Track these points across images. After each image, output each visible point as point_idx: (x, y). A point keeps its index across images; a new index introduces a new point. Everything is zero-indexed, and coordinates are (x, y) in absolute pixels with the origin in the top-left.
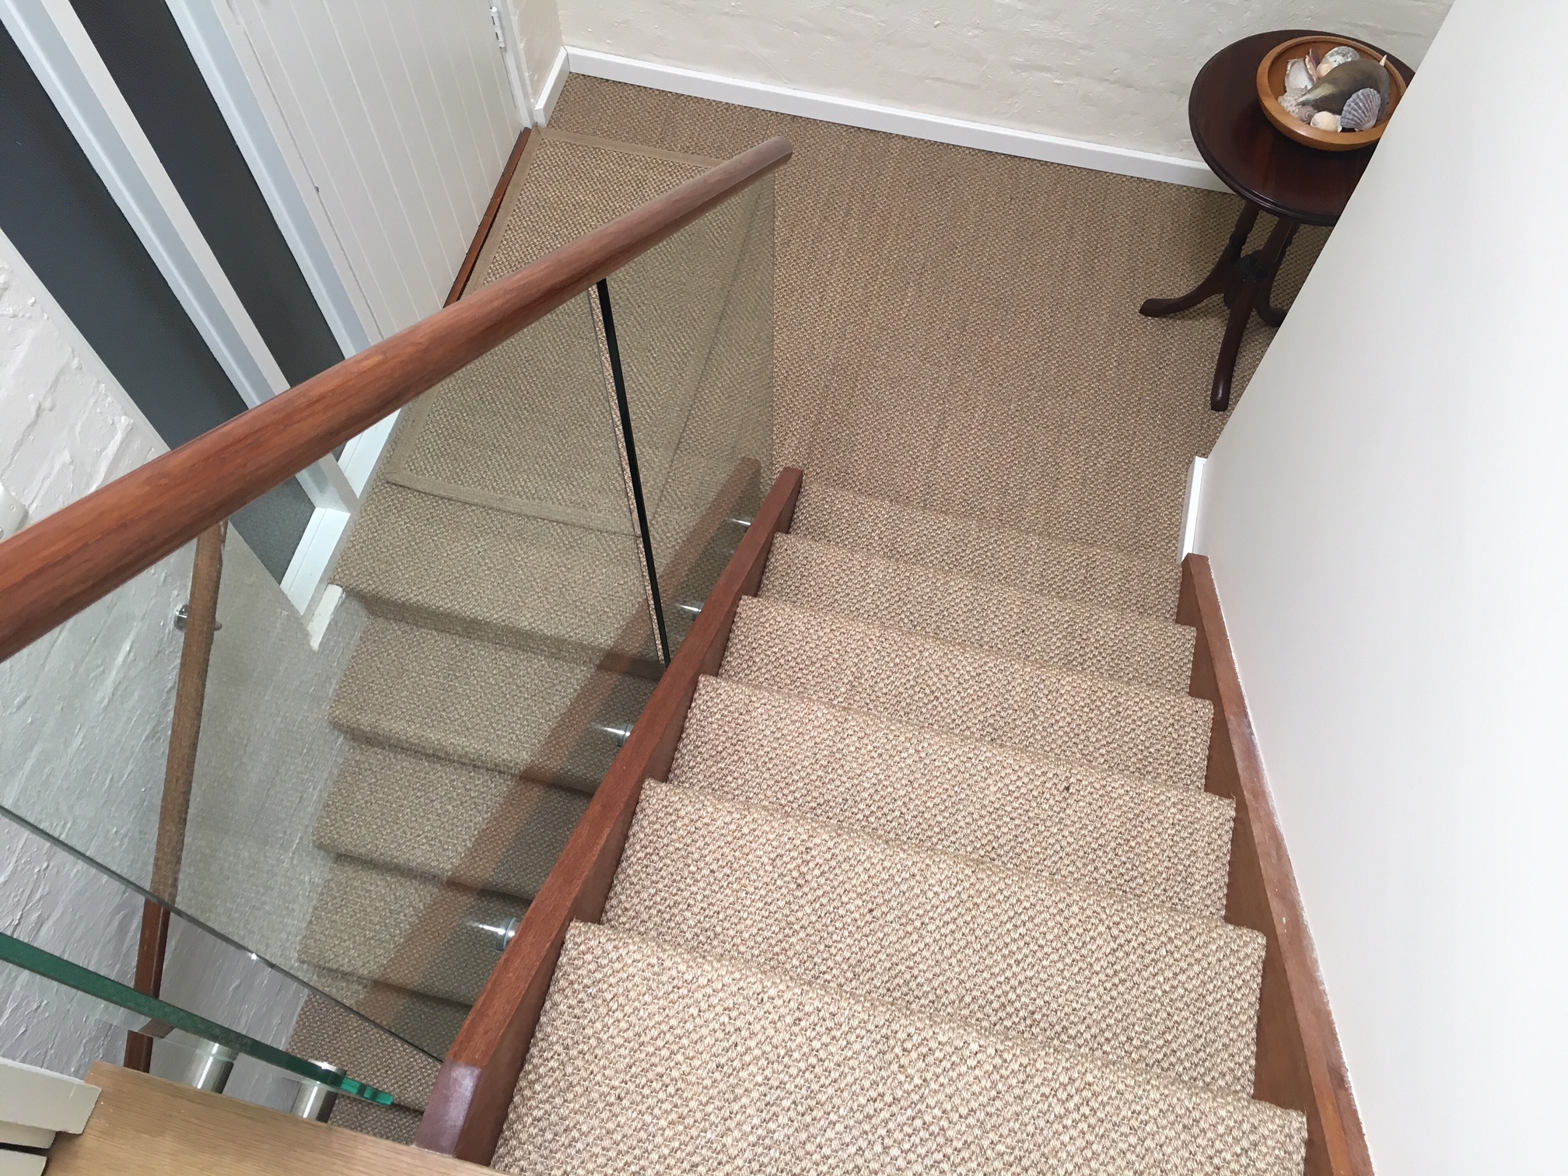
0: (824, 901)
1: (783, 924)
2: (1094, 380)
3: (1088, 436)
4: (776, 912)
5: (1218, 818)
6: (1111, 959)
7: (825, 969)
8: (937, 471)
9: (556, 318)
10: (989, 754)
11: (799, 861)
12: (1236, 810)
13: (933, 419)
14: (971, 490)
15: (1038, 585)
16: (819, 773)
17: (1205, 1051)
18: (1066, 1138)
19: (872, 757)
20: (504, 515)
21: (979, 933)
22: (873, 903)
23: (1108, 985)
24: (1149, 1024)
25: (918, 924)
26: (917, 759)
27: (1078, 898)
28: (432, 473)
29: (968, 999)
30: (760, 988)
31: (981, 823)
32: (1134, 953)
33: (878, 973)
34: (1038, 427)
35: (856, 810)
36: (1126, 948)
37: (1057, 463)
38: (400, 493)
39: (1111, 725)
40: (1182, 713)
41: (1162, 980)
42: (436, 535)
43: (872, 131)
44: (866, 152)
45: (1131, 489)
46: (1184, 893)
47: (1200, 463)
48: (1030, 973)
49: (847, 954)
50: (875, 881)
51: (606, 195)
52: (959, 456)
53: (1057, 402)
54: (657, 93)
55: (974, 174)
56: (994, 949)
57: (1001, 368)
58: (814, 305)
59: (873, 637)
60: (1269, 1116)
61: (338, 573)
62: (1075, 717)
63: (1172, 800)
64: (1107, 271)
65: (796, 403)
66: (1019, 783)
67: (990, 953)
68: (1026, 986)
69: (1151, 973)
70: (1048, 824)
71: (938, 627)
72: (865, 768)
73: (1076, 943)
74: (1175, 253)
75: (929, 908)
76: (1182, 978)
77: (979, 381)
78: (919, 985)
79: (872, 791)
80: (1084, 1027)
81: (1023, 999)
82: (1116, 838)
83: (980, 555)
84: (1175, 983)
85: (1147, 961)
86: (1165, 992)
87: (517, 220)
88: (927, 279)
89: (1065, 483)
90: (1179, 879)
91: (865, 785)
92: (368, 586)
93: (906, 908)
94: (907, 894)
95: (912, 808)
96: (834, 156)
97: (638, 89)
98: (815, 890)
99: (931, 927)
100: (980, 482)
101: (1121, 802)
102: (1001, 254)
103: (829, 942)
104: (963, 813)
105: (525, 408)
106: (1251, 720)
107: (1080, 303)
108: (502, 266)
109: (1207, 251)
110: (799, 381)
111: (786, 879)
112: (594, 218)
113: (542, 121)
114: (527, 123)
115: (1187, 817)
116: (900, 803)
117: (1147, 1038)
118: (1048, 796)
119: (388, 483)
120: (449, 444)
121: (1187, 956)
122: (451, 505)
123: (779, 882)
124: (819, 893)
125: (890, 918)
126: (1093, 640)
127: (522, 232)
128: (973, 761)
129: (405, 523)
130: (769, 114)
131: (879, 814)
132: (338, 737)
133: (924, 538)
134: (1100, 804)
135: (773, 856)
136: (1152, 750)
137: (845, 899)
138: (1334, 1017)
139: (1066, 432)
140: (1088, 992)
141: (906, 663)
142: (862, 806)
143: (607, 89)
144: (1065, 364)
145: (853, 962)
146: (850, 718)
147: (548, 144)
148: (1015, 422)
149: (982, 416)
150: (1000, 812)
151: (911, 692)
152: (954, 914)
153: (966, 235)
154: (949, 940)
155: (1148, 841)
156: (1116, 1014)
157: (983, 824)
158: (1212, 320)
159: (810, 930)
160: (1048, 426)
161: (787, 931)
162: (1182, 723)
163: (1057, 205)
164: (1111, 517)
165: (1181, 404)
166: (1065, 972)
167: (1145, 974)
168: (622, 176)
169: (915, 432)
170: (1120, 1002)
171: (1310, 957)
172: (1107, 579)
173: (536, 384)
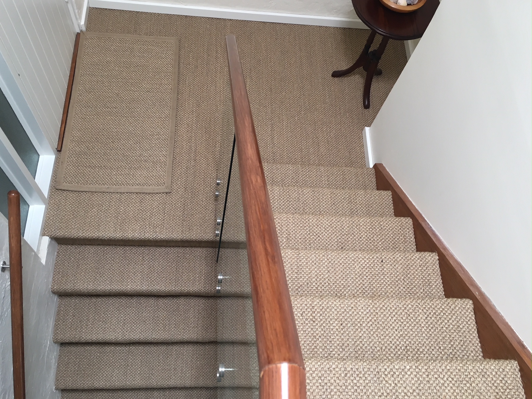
0: (324, 325)
1: (312, 337)
2: (322, 104)
3: (325, 125)
4: (308, 333)
5: (434, 260)
6: (426, 321)
7: (332, 350)
8: (275, 147)
9: (110, 110)
10: (352, 255)
11: (311, 312)
12: (438, 256)
13: (269, 128)
14: (289, 152)
15: (328, 185)
16: (295, 275)
17: (464, 345)
18: (447, 391)
19: (313, 265)
20: (110, 194)
21: (380, 323)
22: (341, 321)
23: (428, 330)
24: (444, 340)
25: (359, 325)
26: (328, 262)
27: (409, 302)
28: (75, 182)
29: (384, 348)
30: (329, 366)
31: (357, 280)
32: (433, 317)
33: (350, 347)
34: (307, 124)
35: (312, 286)
36: (430, 316)
37: (317, 137)
38: (63, 193)
39: (381, 233)
40: (403, 224)
41: (444, 324)
42: (84, 207)
43: (218, 19)
44: (218, 27)
45: (345, 142)
46: (430, 289)
47: (367, 129)
48: (401, 333)
49: (338, 342)
50: (340, 313)
51: (119, 57)
52: (282, 140)
53: (311, 114)
54: (128, 12)
55: (260, 31)
56: (387, 327)
57: (288, 104)
58: (213, 90)
59: (290, 218)
60: (506, 364)
61: (46, 231)
62: (368, 233)
63: (417, 257)
64: (317, 62)
65: (217, 130)
66: (366, 263)
67: (387, 329)
68: (401, 338)
69: (440, 323)
70: (379, 275)
71: (304, 208)
72: (311, 270)
73: (414, 318)
74: (338, 52)
75: (361, 318)
76: (451, 321)
77: (282, 111)
78: (366, 347)
79: (316, 278)
80: (424, 347)
81: (402, 343)
82: (403, 276)
83: (305, 177)
84: (449, 324)
85: (438, 318)
86: (446, 328)
87: (84, 71)
88: (253, 74)
89: (322, 144)
90: (427, 285)
91: (313, 276)
92: (61, 234)
93: (353, 320)
94: (352, 315)
95: (332, 281)
96: (206, 30)
97: (120, 11)
98: (320, 322)
99: (364, 325)
100: (292, 149)
101: (401, 262)
102: (277, 61)
103: (330, 340)
104: (350, 278)
105: (108, 149)
106: (428, 222)
107: (310, 76)
108: (83, 92)
109: (349, 50)
110: (216, 121)
111: (308, 320)
112: (116, 67)
113: (84, 29)
114: (78, 31)
115: (424, 262)
116: (327, 280)
117: (445, 345)
118: (377, 265)
119: (57, 190)
120: (79, 169)
121: (450, 314)
122: (87, 194)
123: (306, 322)
124: (322, 322)
125: (349, 325)
126: (358, 202)
127: (88, 77)
128: (348, 258)
129: (69, 205)
130: (176, 16)
131: (321, 286)
132: (55, 297)
133: (283, 175)
134: (394, 264)
135: (301, 313)
136: (396, 239)
137: (331, 322)
138: (509, 324)
139: (317, 125)
140: (422, 334)
141: (305, 225)
142: (314, 284)
143: (107, 13)
144: (310, 99)
145: (341, 345)
146: (301, 252)
147: (89, 38)
148: (299, 124)
149: (286, 124)
150: (362, 275)
151: (309, 236)
152: (370, 318)
153: (263, 55)
154: (371, 328)
155: (413, 274)
156: (433, 340)
157: (357, 281)
158: (357, 76)
159: (322, 337)
160: (311, 124)
161: (314, 340)
162: (403, 227)
163: (293, 40)
164: (340, 154)
165: (354, 108)
166: (413, 330)
167: (439, 323)
168: (123, 48)
169: (264, 134)
170: (433, 335)
171: (492, 305)
172: (350, 178)
173: (109, 138)
